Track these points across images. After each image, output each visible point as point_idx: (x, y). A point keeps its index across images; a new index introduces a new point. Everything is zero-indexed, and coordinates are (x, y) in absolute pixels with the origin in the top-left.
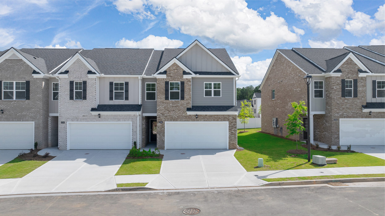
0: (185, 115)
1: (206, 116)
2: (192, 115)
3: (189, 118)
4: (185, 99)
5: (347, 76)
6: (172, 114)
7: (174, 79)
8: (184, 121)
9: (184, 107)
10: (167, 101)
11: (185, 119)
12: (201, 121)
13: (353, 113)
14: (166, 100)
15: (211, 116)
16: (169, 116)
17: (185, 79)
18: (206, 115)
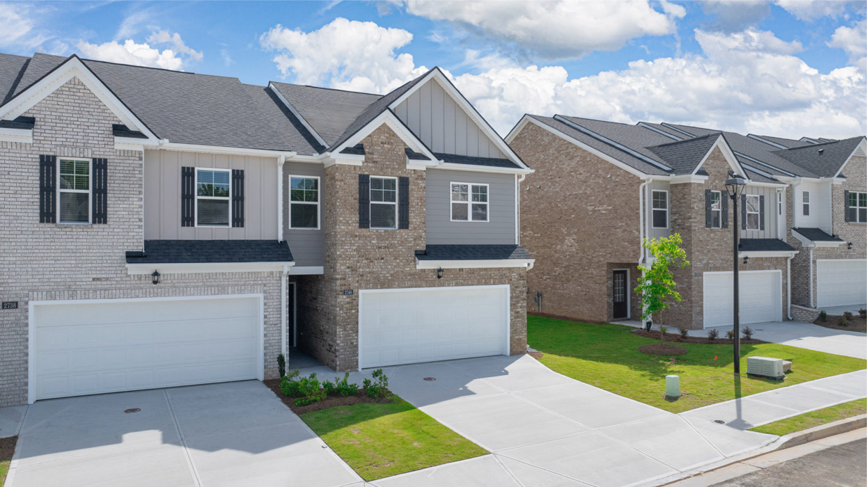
0: (410, 270)
1: (461, 272)
2: (429, 270)
3: (421, 280)
4: (411, 226)
5: (714, 184)
6: (377, 267)
7: (382, 169)
8: (409, 287)
9: (409, 248)
10: (364, 231)
11: (410, 280)
12: (449, 286)
13: (722, 260)
14: (361, 227)
15: (472, 271)
16: (370, 272)
17: (411, 170)
18: (461, 270)
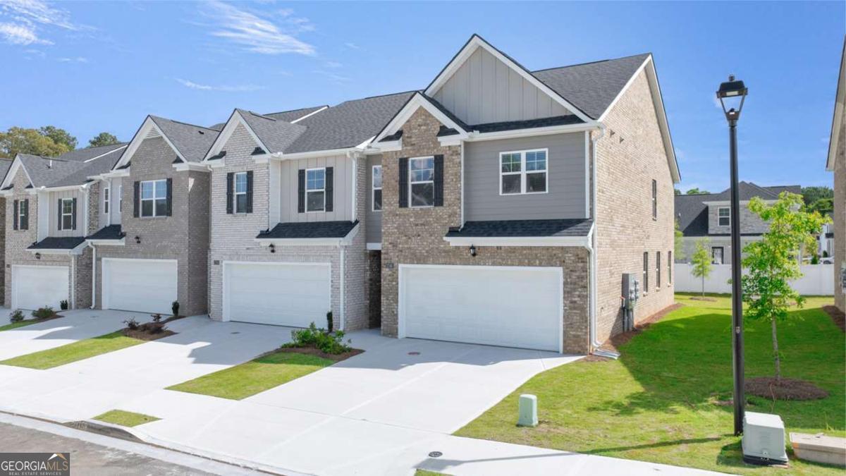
0: (445, 247)
1: (499, 251)
2: (463, 247)
3: (453, 257)
4: (445, 203)
6: (414, 243)
7: (418, 150)
8: (443, 264)
9: (444, 225)
10: (403, 210)
11: (444, 257)
12: (485, 264)
14: (401, 206)
15: (513, 250)
16: (408, 248)
17: (446, 147)
18: (499, 248)
